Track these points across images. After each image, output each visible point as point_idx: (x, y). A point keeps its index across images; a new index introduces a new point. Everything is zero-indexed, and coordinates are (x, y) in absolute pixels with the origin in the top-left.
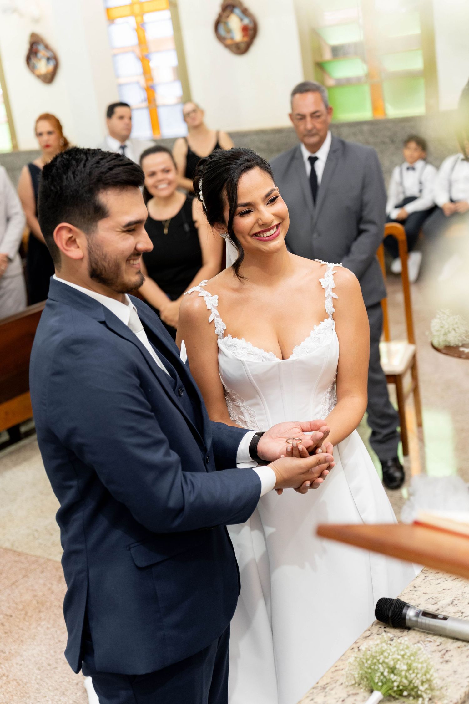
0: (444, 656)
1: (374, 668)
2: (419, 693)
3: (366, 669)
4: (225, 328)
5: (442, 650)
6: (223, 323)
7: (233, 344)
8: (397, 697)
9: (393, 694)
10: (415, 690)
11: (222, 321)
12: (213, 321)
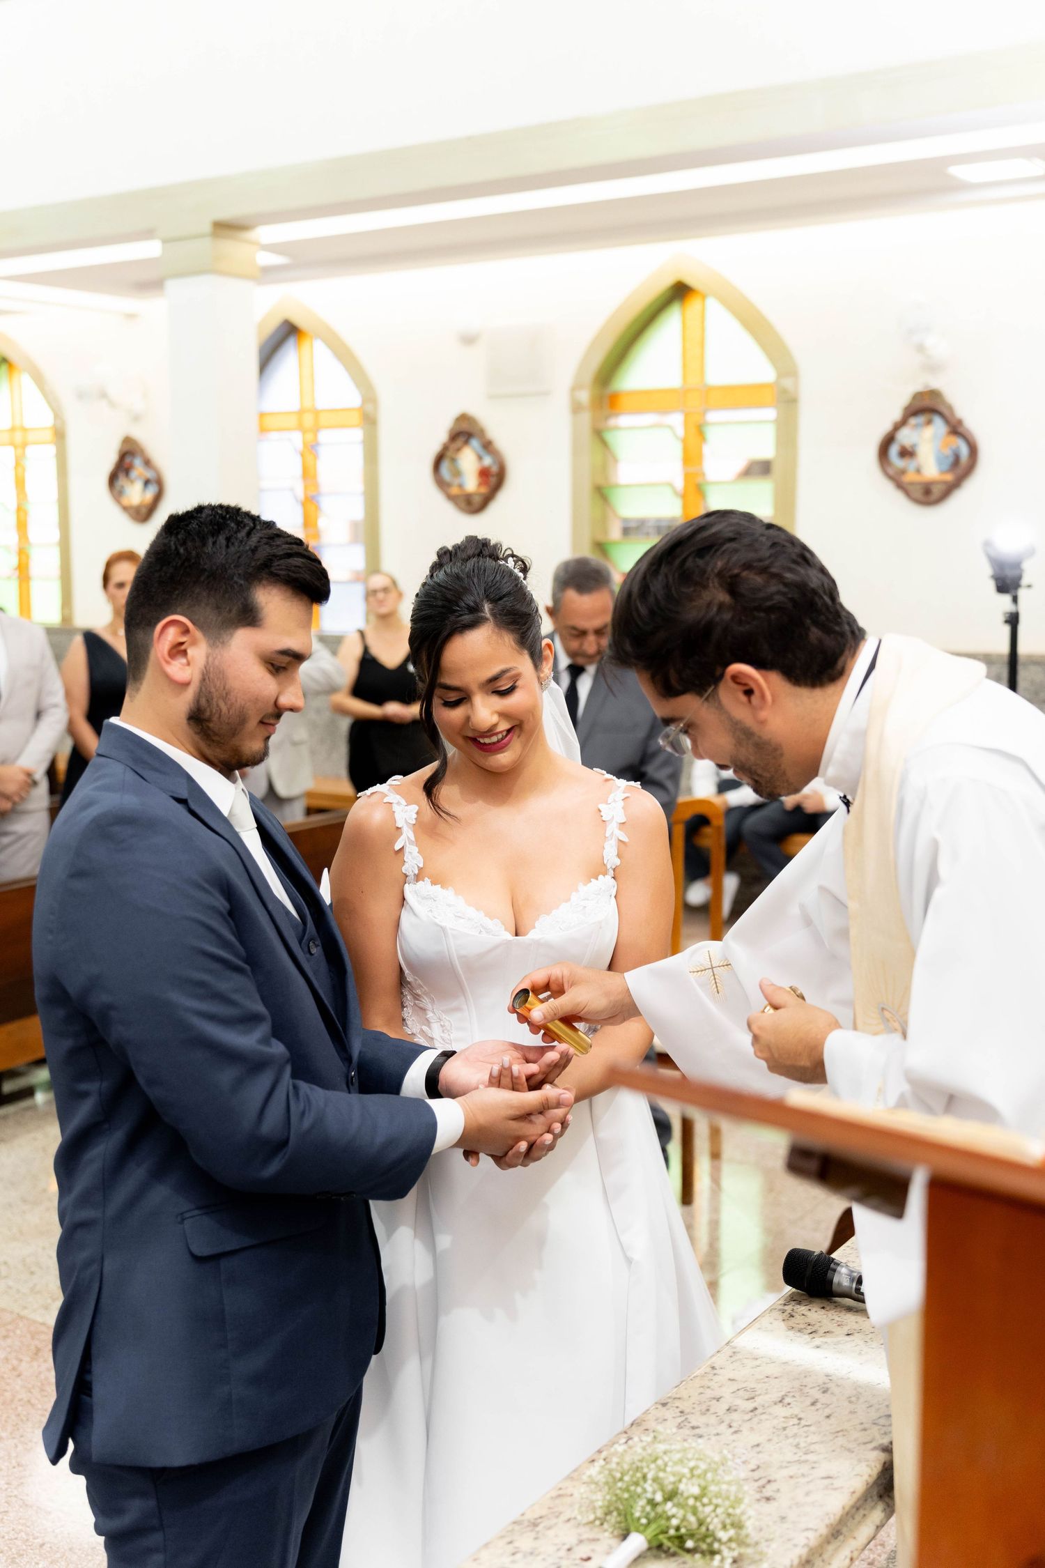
0: (764, 1490)
1: (635, 1490)
2: (716, 1546)
3: (618, 1492)
4: (421, 865)
5: (760, 1479)
6: (418, 855)
7: (432, 896)
8: (673, 1549)
9: (667, 1543)
10: (709, 1540)
11: (418, 852)
12: (402, 849)
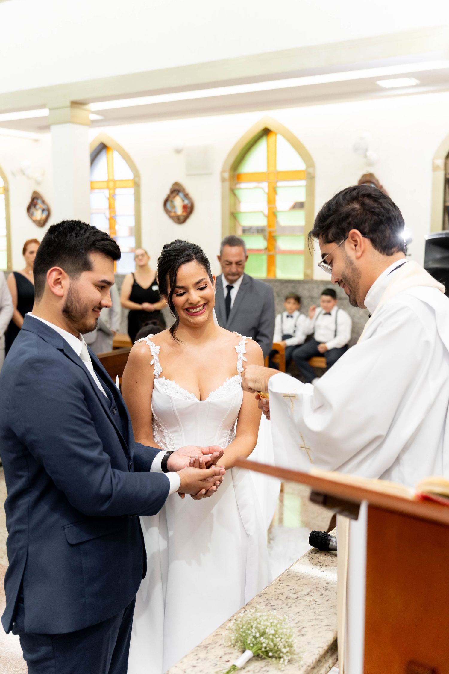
0: (301, 631)
1: (248, 632)
2: (281, 655)
4: (161, 371)
5: (299, 626)
6: (160, 367)
7: (166, 384)
8: (264, 656)
9: (261, 654)
10: (278, 652)
11: (160, 366)
12: (153, 364)
